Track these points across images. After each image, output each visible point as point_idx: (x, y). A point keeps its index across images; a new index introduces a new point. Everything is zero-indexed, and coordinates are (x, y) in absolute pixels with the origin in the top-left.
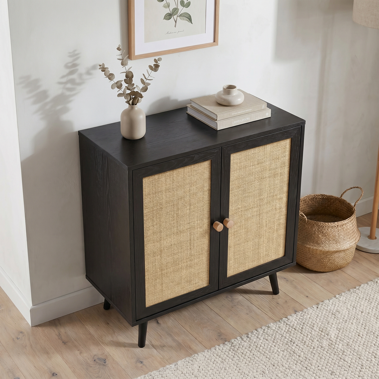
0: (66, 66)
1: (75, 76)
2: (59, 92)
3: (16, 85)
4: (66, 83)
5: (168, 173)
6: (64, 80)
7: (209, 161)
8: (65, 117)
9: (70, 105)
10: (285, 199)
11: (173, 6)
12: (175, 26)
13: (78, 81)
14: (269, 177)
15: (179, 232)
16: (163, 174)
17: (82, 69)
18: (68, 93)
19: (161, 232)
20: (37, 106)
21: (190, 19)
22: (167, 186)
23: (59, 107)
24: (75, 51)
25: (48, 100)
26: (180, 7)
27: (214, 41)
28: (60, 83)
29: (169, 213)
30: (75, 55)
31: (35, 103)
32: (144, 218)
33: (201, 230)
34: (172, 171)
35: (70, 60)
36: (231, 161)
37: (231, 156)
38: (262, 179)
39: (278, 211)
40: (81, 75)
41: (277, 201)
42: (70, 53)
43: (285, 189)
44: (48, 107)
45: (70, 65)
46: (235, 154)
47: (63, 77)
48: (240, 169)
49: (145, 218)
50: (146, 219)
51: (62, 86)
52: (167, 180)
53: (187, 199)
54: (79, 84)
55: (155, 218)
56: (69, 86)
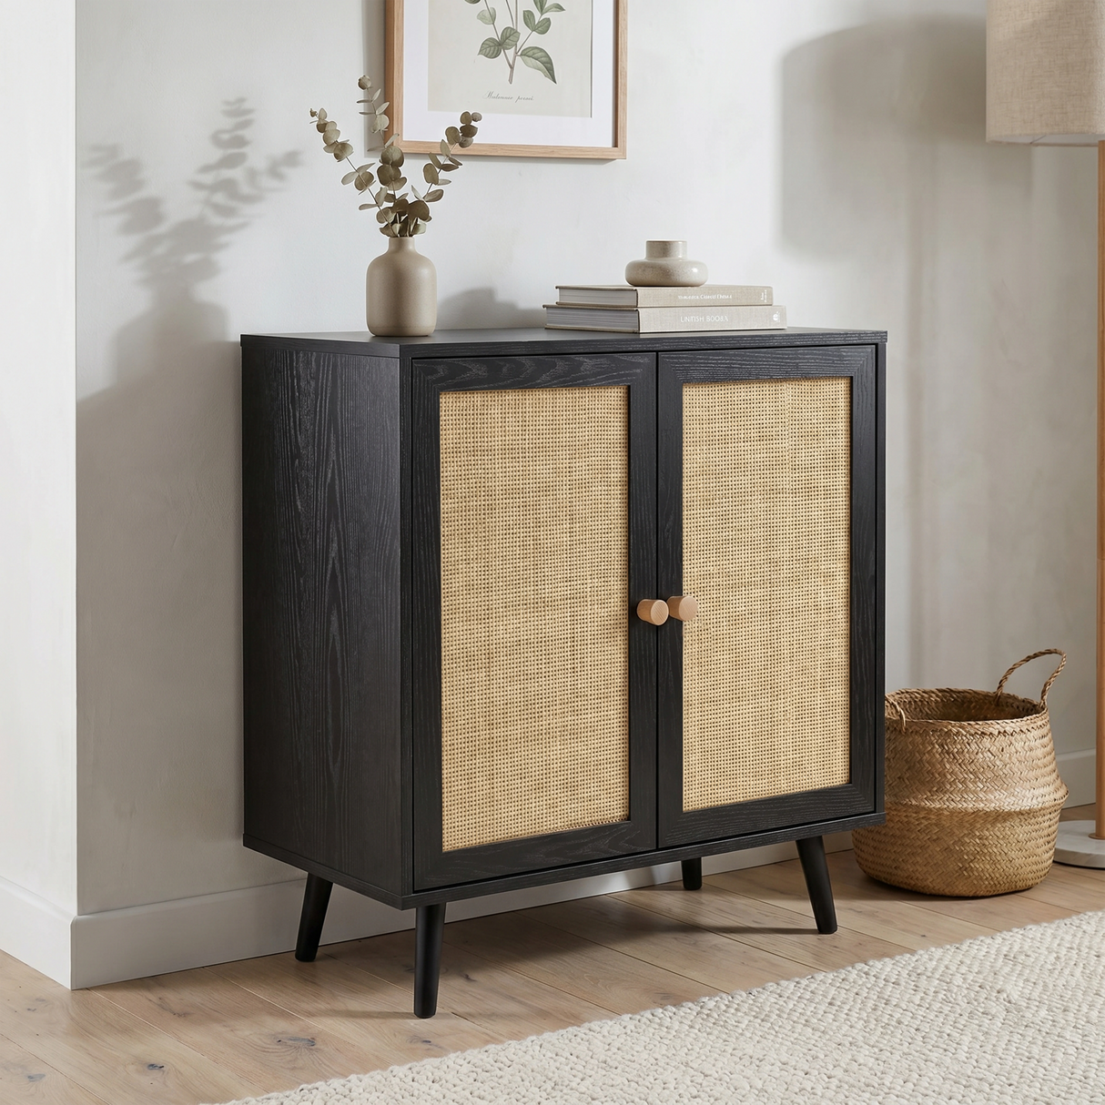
0: (216, 140)
1: (236, 174)
2: (193, 211)
3: (81, 164)
4: (214, 188)
5: (510, 397)
6: (208, 178)
7: (622, 391)
8: (206, 292)
9: (222, 258)
10: (841, 582)
11: (503, 22)
12: (511, 81)
13: (245, 189)
14: (794, 492)
15: (541, 605)
16: (496, 394)
17: (257, 158)
18: (216, 220)
19: (488, 588)
20: (133, 241)
21: (549, 70)
22: (507, 438)
23: (191, 258)
24: (241, 100)
25: (163, 229)
26: (523, 30)
27: (616, 145)
28: (198, 186)
29: (512, 531)
30: (240, 113)
31: (128, 229)
32: (442, 529)
33: (604, 613)
34: (521, 394)
35: (227, 123)
36: (685, 410)
37: (684, 393)
38: (772, 492)
39: (824, 617)
40: (252, 175)
41: (820, 581)
42: (228, 103)
43: (841, 546)
44: (160, 250)
45: (226, 137)
46: (694, 389)
47: (206, 169)
48: (710, 443)
49: (444, 530)
50: (446, 533)
51: (202, 195)
52: (507, 420)
53: (563, 495)
54: (249, 199)
55: (472, 535)
56: (219, 198)
